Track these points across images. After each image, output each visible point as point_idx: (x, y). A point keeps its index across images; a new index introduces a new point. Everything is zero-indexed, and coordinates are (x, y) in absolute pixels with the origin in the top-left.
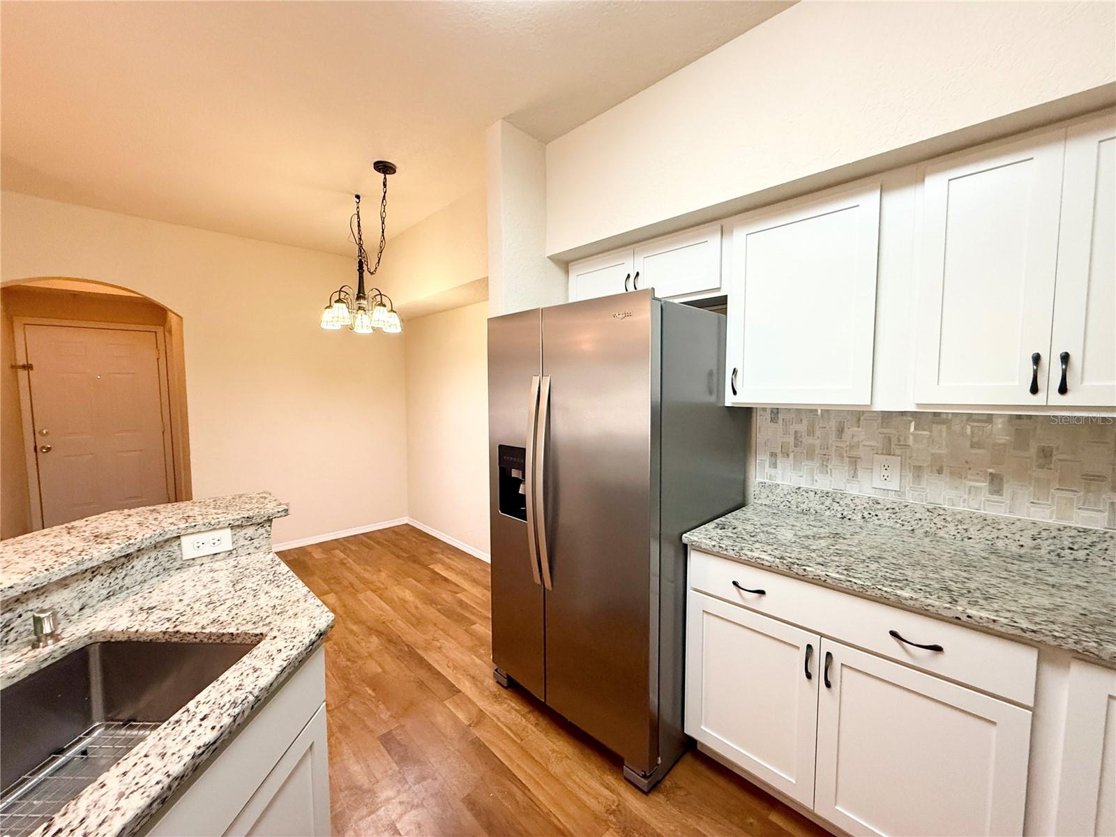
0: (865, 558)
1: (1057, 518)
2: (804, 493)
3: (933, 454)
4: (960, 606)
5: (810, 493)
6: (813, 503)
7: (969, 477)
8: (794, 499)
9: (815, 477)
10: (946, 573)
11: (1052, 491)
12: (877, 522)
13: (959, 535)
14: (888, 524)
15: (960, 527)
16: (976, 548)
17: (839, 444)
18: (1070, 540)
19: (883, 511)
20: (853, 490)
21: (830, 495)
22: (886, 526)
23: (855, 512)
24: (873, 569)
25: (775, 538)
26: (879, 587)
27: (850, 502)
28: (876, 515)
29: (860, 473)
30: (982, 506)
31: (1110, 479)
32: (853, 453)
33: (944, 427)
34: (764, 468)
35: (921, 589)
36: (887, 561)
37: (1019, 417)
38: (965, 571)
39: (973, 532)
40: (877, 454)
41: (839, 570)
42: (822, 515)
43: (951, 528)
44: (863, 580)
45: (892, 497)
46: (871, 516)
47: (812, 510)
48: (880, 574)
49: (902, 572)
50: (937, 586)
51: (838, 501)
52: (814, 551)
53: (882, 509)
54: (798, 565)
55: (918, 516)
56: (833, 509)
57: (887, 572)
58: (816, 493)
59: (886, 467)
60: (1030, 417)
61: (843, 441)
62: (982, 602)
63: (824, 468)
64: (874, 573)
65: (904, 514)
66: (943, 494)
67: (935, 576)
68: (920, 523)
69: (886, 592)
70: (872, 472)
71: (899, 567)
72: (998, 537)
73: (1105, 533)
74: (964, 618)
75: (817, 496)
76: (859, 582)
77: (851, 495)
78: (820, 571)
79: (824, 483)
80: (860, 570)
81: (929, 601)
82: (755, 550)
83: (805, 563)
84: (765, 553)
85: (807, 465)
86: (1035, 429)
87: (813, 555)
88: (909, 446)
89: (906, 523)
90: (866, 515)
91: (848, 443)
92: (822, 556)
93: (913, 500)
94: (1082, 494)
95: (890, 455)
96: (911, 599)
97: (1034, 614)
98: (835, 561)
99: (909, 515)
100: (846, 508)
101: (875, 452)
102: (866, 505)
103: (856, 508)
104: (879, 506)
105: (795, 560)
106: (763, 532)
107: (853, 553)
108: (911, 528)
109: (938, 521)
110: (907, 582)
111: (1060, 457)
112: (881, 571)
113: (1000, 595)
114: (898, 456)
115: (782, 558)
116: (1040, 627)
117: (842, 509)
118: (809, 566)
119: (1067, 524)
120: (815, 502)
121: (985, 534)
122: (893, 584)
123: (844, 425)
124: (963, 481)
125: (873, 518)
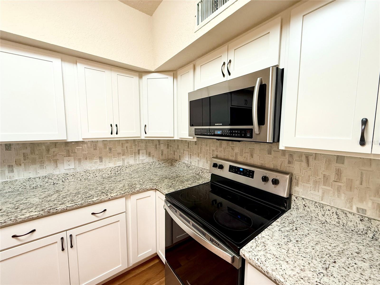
0: (74, 195)
1: (114, 165)
2: (33, 180)
3: (83, 154)
4: (109, 195)
5: (36, 179)
6: (39, 182)
7: (94, 159)
8: (28, 184)
9: (38, 171)
10: (99, 188)
11: (112, 158)
12: (68, 181)
13: (94, 177)
14: (72, 181)
15: (94, 174)
16: (99, 178)
17: (48, 156)
18: (117, 169)
19: (70, 177)
20: (57, 172)
21: (47, 177)
22: (72, 182)
23: (59, 180)
24: (80, 196)
25: (31, 204)
26: (87, 201)
27: (56, 177)
28: (68, 179)
29: (59, 165)
30: (98, 167)
31: (122, 153)
32: (55, 158)
33: (86, 145)
34: (5, 174)
35: (97, 196)
36: (82, 192)
37: (104, 141)
38: (102, 186)
39: (97, 175)
40: (65, 157)
41: (70, 202)
42: (44, 186)
43: (92, 175)
44: (80, 201)
45: (72, 171)
46: (65, 180)
47: (38, 186)
48: (84, 197)
49: (89, 193)
50: (100, 193)
51: (51, 178)
52: (54, 201)
53: (69, 176)
54: (53, 209)
55: (82, 174)
56: (49, 182)
57: (85, 196)
58: (40, 178)
59: (69, 161)
60: (106, 140)
61: (49, 154)
62: (112, 192)
63: (42, 166)
64: (81, 198)
65: (77, 175)
66: (88, 165)
67: (98, 190)
68: (83, 177)
69: (89, 202)
70: (64, 164)
71: (87, 192)
72: (103, 174)
73: (122, 166)
74: (111, 198)
75: (40, 179)
76: (80, 203)
77: (56, 174)
78: (63, 207)
79: (42, 173)
80: (77, 199)
81: (102, 198)
82: (25, 214)
83: (55, 207)
84: (33, 212)
85: (32, 167)
86: (108, 143)
87: (55, 202)
88: (76, 152)
89: (78, 178)
90: (63, 180)
91: (52, 155)
92: (59, 201)
93: (79, 170)
94: (117, 158)
95: (70, 156)
96: (97, 200)
97: (122, 189)
98: (66, 200)
99: (79, 175)
100: (55, 180)
101: (64, 156)
102: (63, 176)
103: (59, 179)
104: (68, 175)
105: (50, 208)
106: (21, 204)
107: (69, 195)
108: (80, 179)
109: (88, 174)
110: (92, 196)
111: (113, 150)
112: (83, 196)
113: (113, 188)
114: (72, 156)
115: (43, 210)
116: (125, 191)
117: (53, 181)
118: (58, 207)
119: (116, 166)
120: (40, 182)
121: (100, 174)
122: (90, 198)
123: (49, 148)
124: (93, 160)
125: (66, 180)
